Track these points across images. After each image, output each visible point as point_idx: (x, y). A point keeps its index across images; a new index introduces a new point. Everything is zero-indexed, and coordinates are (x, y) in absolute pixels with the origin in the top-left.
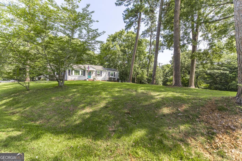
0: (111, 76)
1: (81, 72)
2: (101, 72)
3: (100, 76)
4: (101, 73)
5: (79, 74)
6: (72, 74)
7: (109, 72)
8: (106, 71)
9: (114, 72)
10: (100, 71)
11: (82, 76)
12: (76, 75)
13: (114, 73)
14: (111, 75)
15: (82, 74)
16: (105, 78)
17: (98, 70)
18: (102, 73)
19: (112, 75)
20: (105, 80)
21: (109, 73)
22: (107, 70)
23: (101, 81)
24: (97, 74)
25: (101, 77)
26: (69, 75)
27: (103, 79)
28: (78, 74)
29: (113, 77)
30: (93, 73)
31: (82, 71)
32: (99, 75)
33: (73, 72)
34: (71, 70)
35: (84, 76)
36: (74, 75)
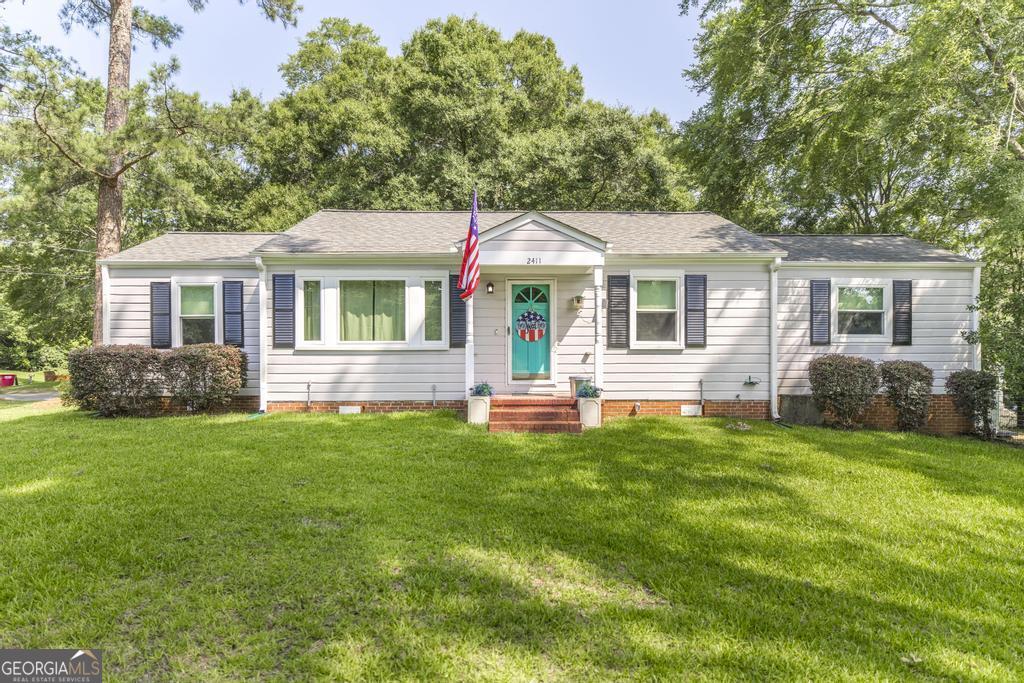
0: (842, 344)
1: (416, 302)
2: (697, 285)
3: (679, 343)
4: (696, 307)
5: (399, 332)
6: (314, 331)
7: (820, 276)
8: (767, 268)
9: (903, 271)
10: (678, 275)
11: (432, 344)
12: (363, 345)
13: (903, 291)
14: (843, 316)
15: (432, 330)
16: (753, 367)
17: (647, 260)
18: (715, 299)
19: (867, 323)
20: (758, 394)
21: (819, 289)
22: (778, 257)
24: (640, 315)
25: (690, 354)
26: (283, 339)
28: (385, 322)
29: (878, 349)
30: (573, 306)
31: (432, 287)
32: (660, 326)
33: (330, 299)
34: (302, 275)
35: (452, 345)
36: (345, 336)
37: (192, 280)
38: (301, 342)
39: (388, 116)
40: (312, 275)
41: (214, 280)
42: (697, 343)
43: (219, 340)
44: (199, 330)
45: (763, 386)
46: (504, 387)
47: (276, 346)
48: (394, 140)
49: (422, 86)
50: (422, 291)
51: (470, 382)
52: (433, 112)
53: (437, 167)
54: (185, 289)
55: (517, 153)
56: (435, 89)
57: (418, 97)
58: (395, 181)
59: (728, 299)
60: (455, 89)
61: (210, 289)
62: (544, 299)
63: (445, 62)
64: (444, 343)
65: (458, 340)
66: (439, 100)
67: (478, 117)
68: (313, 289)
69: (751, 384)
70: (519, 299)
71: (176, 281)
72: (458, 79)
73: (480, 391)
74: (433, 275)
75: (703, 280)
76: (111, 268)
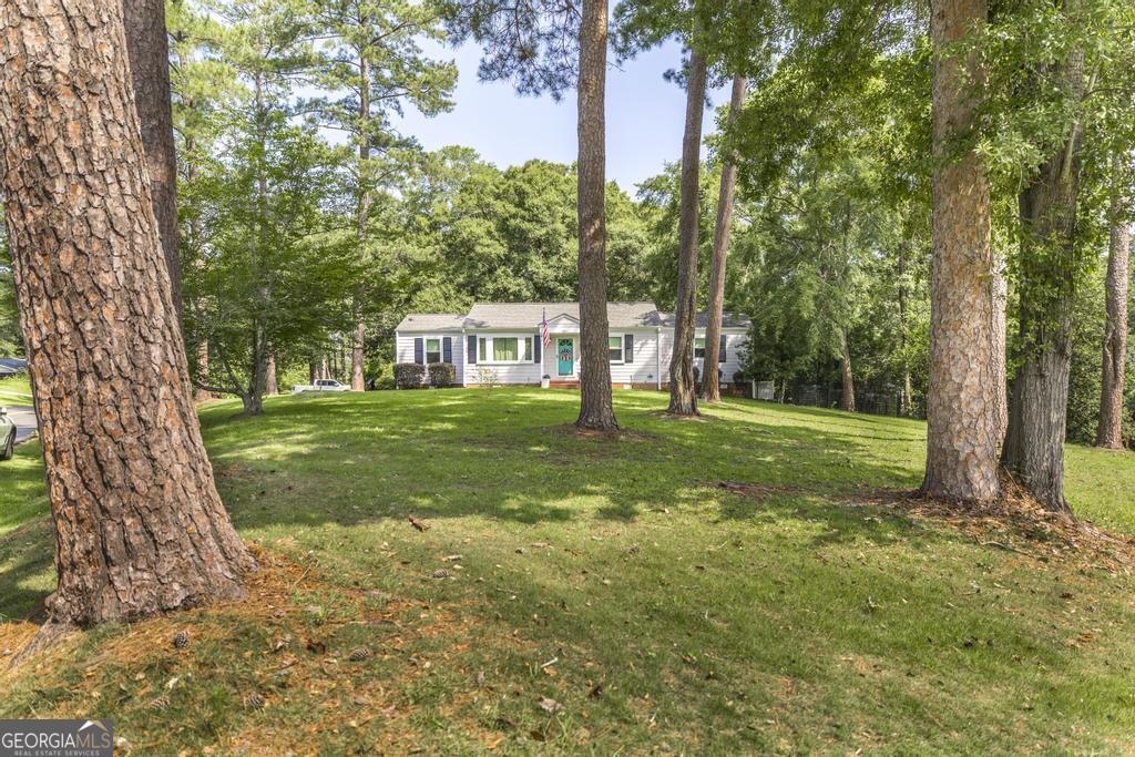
1: (521, 346)
2: (629, 339)
3: (623, 361)
4: (629, 347)
5: (515, 357)
6: (483, 357)
8: (657, 332)
9: (723, 330)
10: (622, 335)
11: (528, 362)
12: (503, 362)
13: (723, 340)
15: (528, 357)
16: (651, 370)
18: (636, 346)
20: (653, 381)
22: (660, 327)
23: (627, 387)
25: (627, 366)
26: (472, 360)
27: (639, 374)
28: (510, 353)
31: (528, 340)
33: (489, 345)
34: (479, 336)
35: (536, 362)
36: (495, 359)
37: (432, 337)
38: (478, 362)
39: (496, 234)
40: (483, 336)
41: (441, 337)
42: (629, 361)
43: (442, 361)
44: (433, 357)
45: (655, 377)
46: (556, 377)
47: (469, 363)
48: (498, 249)
49: (514, 216)
50: (524, 341)
51: (542, 374)
52: (523, 232)
53: (524, 262)
54: (428, 341)
55: (572, 254)
56: (523, 218)
57: (512, 222)
58: (499, 272)
59: (643, 344)
60: (535, 219)
61: (438, 341)
62: (571, 344)
63: (528, 202)
64: (532, 361)
65: (538, 360)
66: (526, 225)
67: (548, 233)
68: (483, 341)
69: (651, 377)
70: (561, 344)
71: (425, 338)
72: (536, 212)
73: (546, 377)
74: (528, 336)
75: (632, 336)
76: (400, 332)
